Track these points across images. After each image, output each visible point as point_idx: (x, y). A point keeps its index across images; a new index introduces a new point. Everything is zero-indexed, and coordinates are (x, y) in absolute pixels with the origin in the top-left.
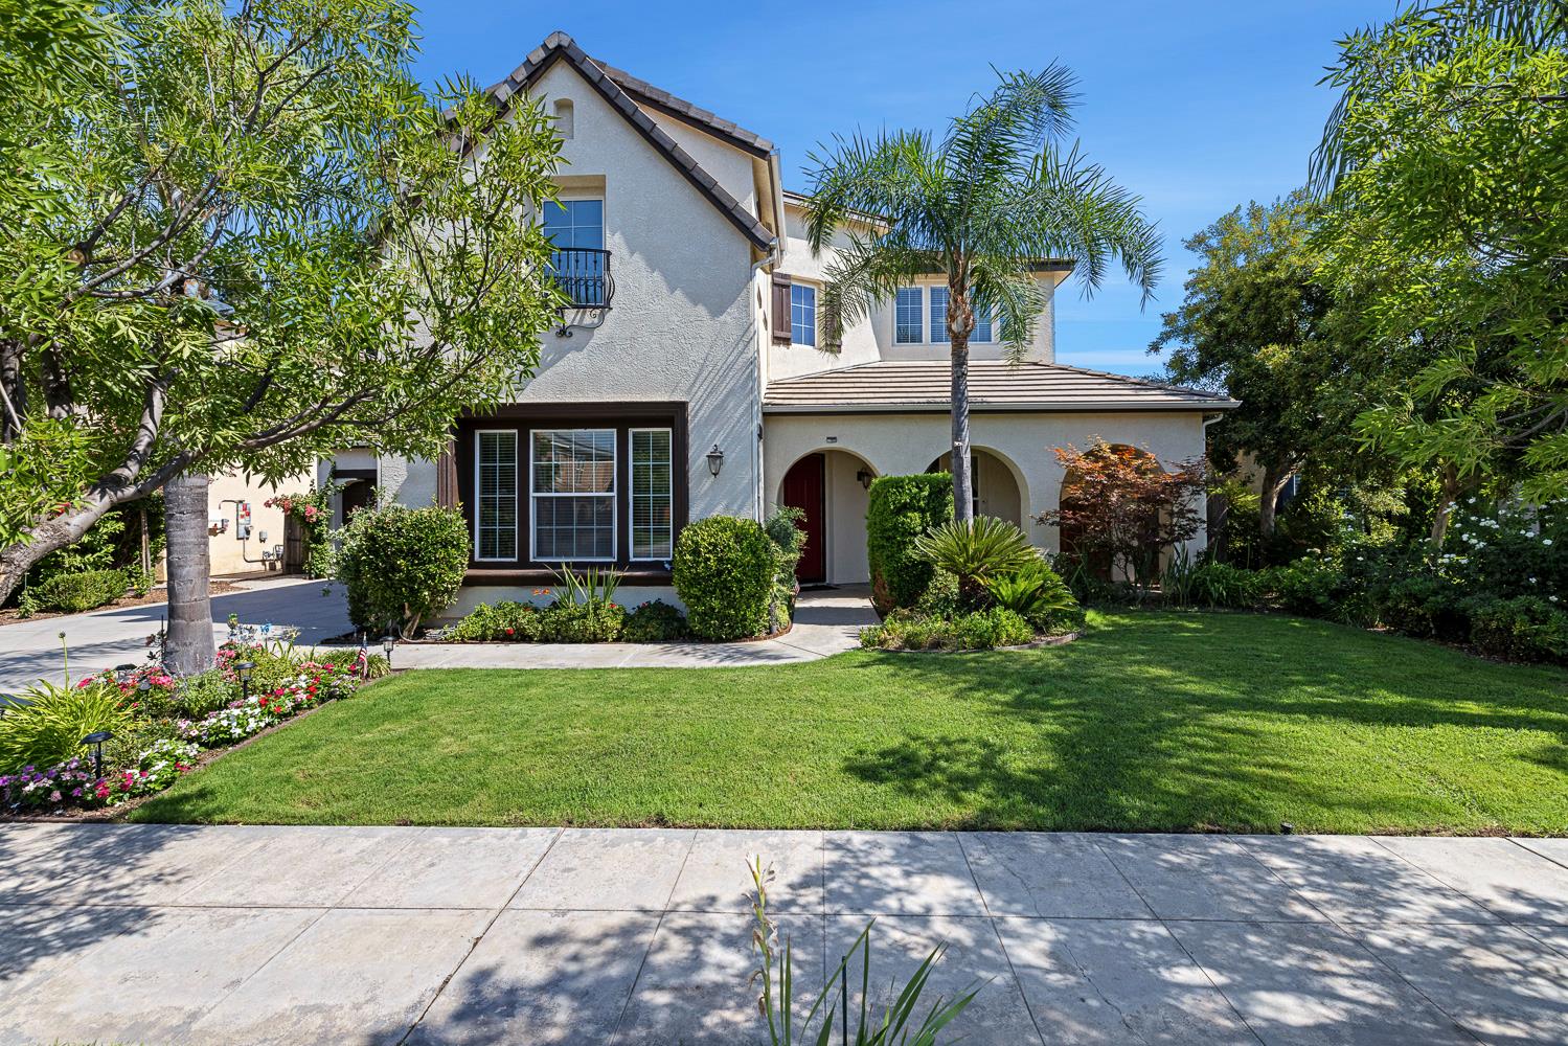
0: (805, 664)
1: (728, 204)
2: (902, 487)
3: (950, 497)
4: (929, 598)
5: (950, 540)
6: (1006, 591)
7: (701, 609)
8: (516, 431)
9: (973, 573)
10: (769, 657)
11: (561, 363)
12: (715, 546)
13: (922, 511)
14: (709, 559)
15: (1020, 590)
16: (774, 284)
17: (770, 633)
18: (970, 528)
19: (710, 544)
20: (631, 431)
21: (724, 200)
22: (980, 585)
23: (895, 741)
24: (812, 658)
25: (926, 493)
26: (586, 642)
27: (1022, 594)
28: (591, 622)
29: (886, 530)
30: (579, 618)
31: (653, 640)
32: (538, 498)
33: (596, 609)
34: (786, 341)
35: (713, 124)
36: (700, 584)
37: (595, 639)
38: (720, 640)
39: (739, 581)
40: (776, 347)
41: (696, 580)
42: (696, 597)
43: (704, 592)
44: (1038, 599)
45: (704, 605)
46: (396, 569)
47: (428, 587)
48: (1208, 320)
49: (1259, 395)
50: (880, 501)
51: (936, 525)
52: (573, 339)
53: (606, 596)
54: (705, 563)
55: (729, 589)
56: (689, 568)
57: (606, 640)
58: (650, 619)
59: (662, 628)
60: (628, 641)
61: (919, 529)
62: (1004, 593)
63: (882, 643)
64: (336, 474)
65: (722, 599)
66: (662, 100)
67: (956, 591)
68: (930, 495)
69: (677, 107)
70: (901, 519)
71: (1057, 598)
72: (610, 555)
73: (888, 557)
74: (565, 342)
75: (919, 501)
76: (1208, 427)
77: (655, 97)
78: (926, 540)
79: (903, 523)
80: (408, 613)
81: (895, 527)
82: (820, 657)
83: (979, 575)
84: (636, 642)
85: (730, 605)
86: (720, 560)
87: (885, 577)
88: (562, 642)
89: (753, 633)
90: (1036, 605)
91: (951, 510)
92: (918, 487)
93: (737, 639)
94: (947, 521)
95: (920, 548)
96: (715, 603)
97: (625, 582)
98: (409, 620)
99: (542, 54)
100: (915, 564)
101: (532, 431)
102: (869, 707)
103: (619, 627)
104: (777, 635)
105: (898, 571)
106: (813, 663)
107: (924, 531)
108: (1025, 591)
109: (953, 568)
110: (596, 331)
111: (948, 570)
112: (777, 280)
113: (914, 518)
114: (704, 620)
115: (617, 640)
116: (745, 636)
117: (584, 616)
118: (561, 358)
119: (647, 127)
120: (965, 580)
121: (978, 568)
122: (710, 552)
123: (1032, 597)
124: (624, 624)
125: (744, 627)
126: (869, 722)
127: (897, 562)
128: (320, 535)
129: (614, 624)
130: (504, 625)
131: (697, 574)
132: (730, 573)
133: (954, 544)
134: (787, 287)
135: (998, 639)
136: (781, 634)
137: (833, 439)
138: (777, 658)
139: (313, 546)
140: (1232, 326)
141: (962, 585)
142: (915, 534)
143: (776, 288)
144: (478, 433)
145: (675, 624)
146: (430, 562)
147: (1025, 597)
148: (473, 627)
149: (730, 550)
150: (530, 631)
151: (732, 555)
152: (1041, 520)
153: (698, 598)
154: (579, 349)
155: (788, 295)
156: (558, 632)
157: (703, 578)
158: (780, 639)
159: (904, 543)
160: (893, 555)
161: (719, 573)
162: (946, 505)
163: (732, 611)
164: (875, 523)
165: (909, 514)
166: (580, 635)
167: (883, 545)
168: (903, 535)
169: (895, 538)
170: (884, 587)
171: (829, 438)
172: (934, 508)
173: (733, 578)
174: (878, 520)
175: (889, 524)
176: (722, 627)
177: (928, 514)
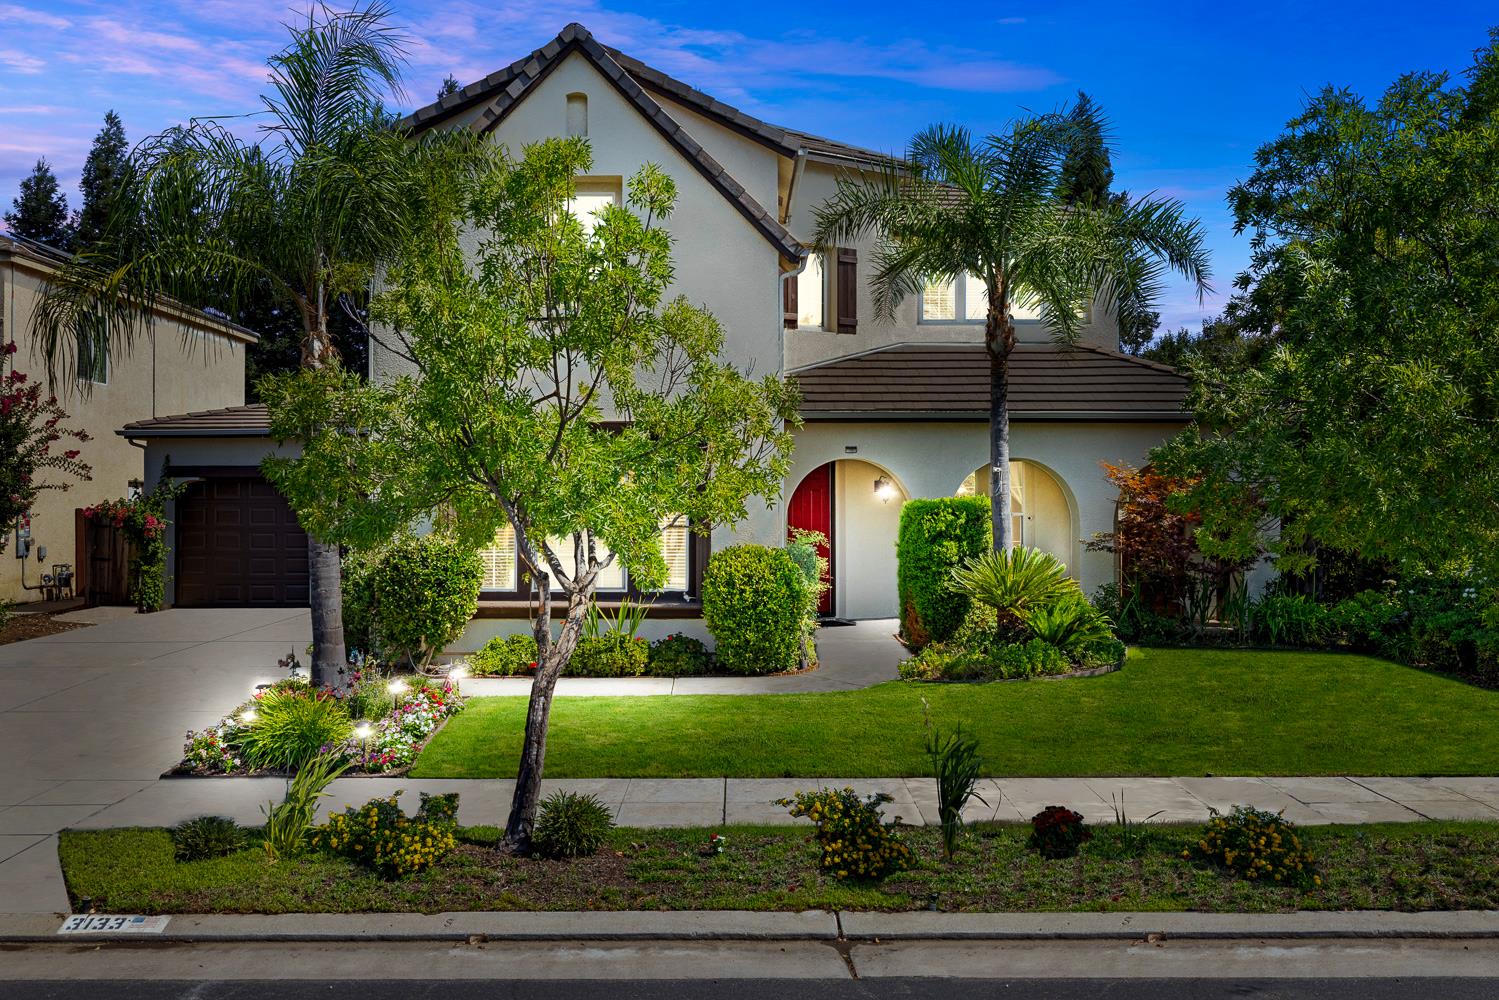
1: (757, 214)
2: (937, 514)
3: (989, 525)
4: (964, 632)
5: (988, 572)
6: (1042, 624)
7: (735, 642)
9: (1011, 605)
12: (750, 577)
13: (958, 539)
14: (743, 591)
15: (1057, 623)
17: (802, 667)
18: (1009, 559)
19: (745, 575)
21: (752, 209)
22: (1017, 618)
25: (962, 521)
26: (612, 676)
27: (1059, 626)
28: (618, 654)
29: (919, 560)
30: (606, 651)
33: (622, 642)
35: (736, 121)
36: (734, 616)
37: (623, 673)
38: (753, 674)
39: (774, 613)
41: (731, 613)
42: (730, 629)
43: (738, 625)
44: (1076, 631)
45: (739, 637)
46: (420, 600)
47: (450, 619)
50: (913, 527)
51: (974, 555)
53: (633, 628)
54: (741, 594)
55: (765, 621)
56: (723, 600)
57: (634, 674)
58: (678, 653)
60: (655, 676)
61: (955, 559)
62: (1041, 626)
63: (920, 675)
64: (172, 471)
65: (757, 632)
66: (682, 93)
67: (995, 625)
68: (967, 522)
69: (698, 101)
70: (936, 548)
71: (1095, 630)
73: (922, 588)
75: (955, 529)
77: (674, 90)
78: (963, 572)
79: (939, 553)
80: (424, 647)
81: (930, 557)
82: (861, 687)
83: (1017, 608)
84: (663, 677)
85: (765, 638)
86: (755, 592)
87: (918, 609)
88: (588, 675)
89: (785, 668)
90: (1073, 638)
91: (989, 537)
92: (953, 514)
93: (770, 673)
94: (984, 550)
95: (958, 579)
96: (750, 636)
97: (652, 614)
98: (425, 654)
99: (557, 49)
100: (951, 596)
103: (646, 660)
104: (808, 670)
105: (933, 604)
107: (961, 560)
108: (1061, 624)
109: (990, 600)
111: (985, 602)
113: (951, 548)
114: (738, 653)
115: (645, 674)
116: (778, 670)
117: (611, 650)
119: (670, 129)
120: (1003, 613)
121: (1017, 601)
122: (745, 583)
123: (1069, 631)
124: (650, 658)
125: (778, 660)
127: (932, 594)
128: (155, 553)
129: (642, 657)
130: (529, 658)
131: (732, 606)
132: (765, 606)
133: (992, 576)
135: (1033, 670)
136: (812, 669)
137: (853, 449)
139: (145, 568)
141: (1000, 617)
142: (951, 564)
146: (455, 592)
147: (1061, 630)
149: (765, 582)
151: (769, 586)
152: (1092, 544)
153: (733, 632)
156: (585, 666)
157: (738, 610)
158: (812, 673)
159: (940, 573)
160: (927, 587)
161: (755, 606)
162: (984, 533)
163: (767, 644)
164: (908, 552)
165: (945, 543)
166: (607, 669)
167: (917, 577)
168: (938, 565)
169: (929, 568)
170: (917, 621)
171: (847, 448)
172: (971, 536)
173: (769, 610)
174: (911, 549)
175: (923, 554)
176: (756, 660)
177: (965, 543)
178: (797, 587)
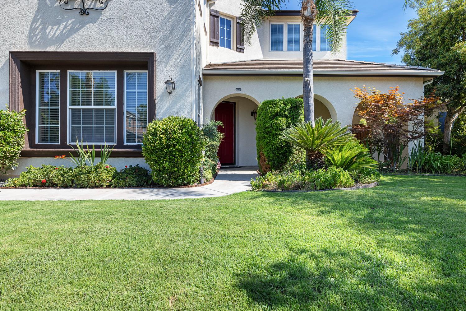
0: (215, 198)
2: (275, 104)
3: (302, 111)
6: (338, 157)
7: (157, 168)
8: (59, 71)
9: (317, 147)
10: (195, 195)
11: (83, 30)
13: (287, 117)
14: (162, 138)
15: (346, 156)
16: (211, 15)
17: (200, 183)
18: (314, 125)
19: (163, 129)
20: (125, 72)
23: (282, 256)
24: (221, 195)
25: (289, 107)
26: (90, 188)
27: (346, 159)
28: (92, 176)
29: (266, 128)
30: (86, 174)
31: (130, 186)
32: (73, 109)
33: (96, 168)
34: (216, 44)
36: (157, 153)
37: (95, 186)
39: (180, 151)
40: (211, 47)
41: (153, 151)
43: (159, 158)
44: (355, 162)
45: (159, 165)
48: (421, 39)
49: (450, 71)
51: (294, 124)
52: (90, 16)
54: (160, 140)
55: (174, 156)
56: (151, 143)
57: (102, 186)
58: (129, 174)
59: (135, 179)
60: (115, 187)
61: (285, 127)
62: (336, 159)
63: (264, 187)
65: (170, 162)
68: (291, 108)
70: (275, 121)
72: (113, 141)
73: (267, 143)
74: (85, 17)
75: (285, 112)
76: (425, 86)
79: (276, 124)
81: (271, 126)
82: (226, 195)
84: (119, 187)
85: (175, 166)
86: (168, 139)
87: (265, 154)
88: (75, 187)
89: (188, 183)
90: (354, 165)
91: (302, 116)
92: (284, 104)
93: (179, 186)
94: (300, 121)
96: (166, 165)
101: (69, 71)
102: (257, 225)
103: (110, 179)
104: (204, 185)
105: (273, 151)
106: (221, 198)
108: (348, 157)
110: (103, 12)
112: (212, 13)
113: (282, 121)
114: (160, 175)
115: (109, 186)
116: (185, 185)
117: (89, 173)
118: (82, 27)
120: (311, 153)
122: (163, 134)
123: (352, 161)
124: (114, 177)
125: (184, 179)
126: (257, 237)
127: (272, 146)
129: (107, 177)
130: (41, 178)
131: (155, 147)
132: (174, 146)
134: (218, 17)
135: (335, 185)
136: (206, 184)
137: (239, 89)
138: (200, 195)
140: (434, 40)
142: (283, 130)
143: (212, 17)
144: (38, 72)
145: (144, 178)
147: (347, 161)
148: (23, 179)
149: (175, 133)
150: (55, 181)
151: (176, 136)
153: (156, 162)
154: (93, 22)
155: (218, 21)
156: (73, 181)
157: (159, 149)
158: (205, 186)
159: (277, 134)
160: (270, 142)
161: (168, 146)
162: (299, 115)
163: (176, 169)
164: (261, 125)
165: (280, 119)
166: (85, 183)
167: (265, 137)
168: (276, 130)
169: (271, 132)
170: (265, 161)
171: (236, 89)
172: (293, 116)
173: (176, 149)
174: (262, 123)
175: (268, 125)
176: (170, 178)
177: (290, 119)
178: (195, 138)
